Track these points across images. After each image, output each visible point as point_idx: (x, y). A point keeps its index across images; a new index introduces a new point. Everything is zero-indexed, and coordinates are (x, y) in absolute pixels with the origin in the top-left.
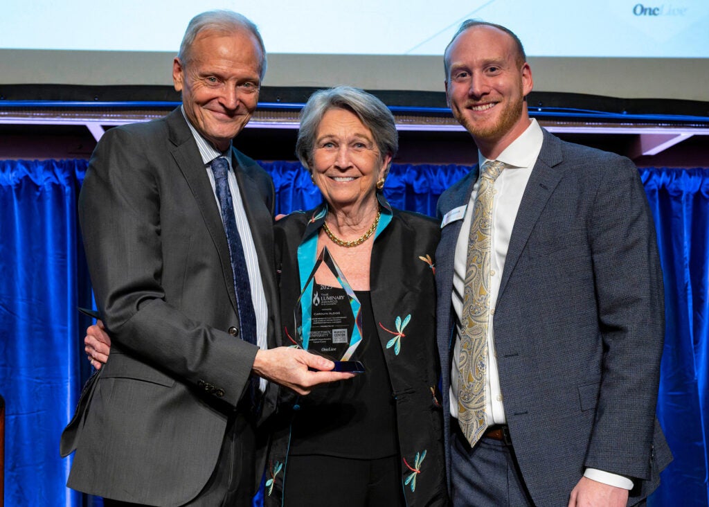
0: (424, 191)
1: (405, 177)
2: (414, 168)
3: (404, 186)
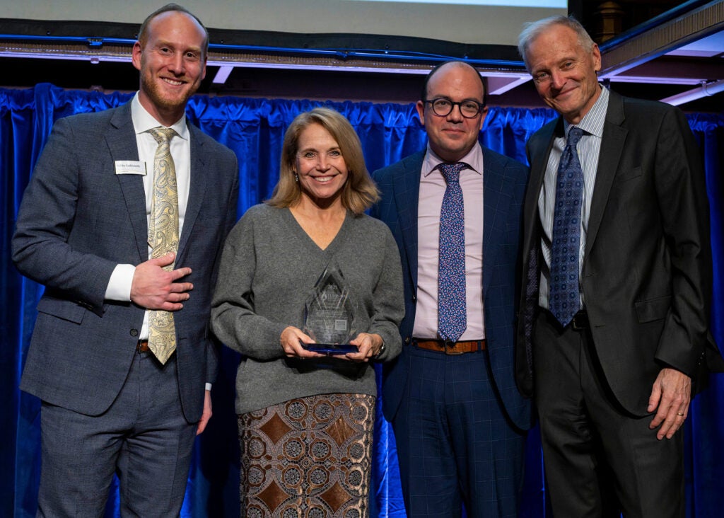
0: (278, 125)
1: (259, 111)
2: (268, 102)
3: (258, 119)
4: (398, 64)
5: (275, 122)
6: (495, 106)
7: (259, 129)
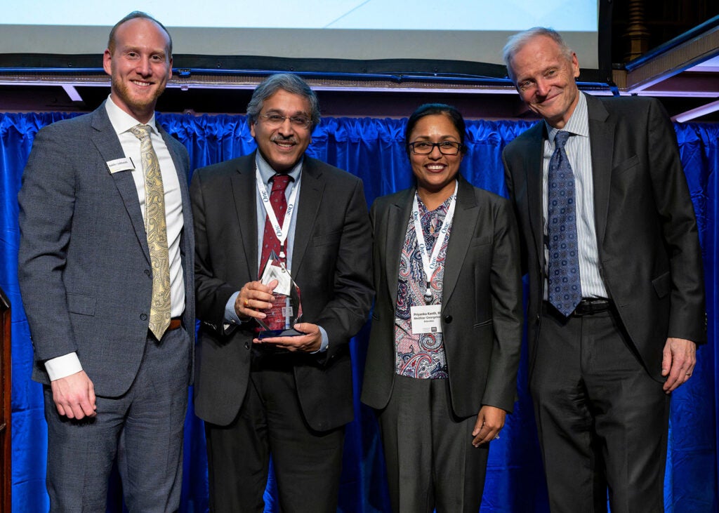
0: (344, 140)
1: (327, 128)
2: (335, 120)
3: (327, 135)
4: (446, 85)
5: (341, 138)
6: (535, 120)
7: (327, 143)
